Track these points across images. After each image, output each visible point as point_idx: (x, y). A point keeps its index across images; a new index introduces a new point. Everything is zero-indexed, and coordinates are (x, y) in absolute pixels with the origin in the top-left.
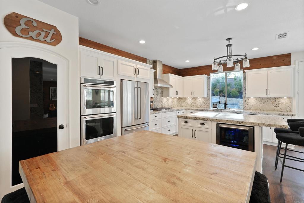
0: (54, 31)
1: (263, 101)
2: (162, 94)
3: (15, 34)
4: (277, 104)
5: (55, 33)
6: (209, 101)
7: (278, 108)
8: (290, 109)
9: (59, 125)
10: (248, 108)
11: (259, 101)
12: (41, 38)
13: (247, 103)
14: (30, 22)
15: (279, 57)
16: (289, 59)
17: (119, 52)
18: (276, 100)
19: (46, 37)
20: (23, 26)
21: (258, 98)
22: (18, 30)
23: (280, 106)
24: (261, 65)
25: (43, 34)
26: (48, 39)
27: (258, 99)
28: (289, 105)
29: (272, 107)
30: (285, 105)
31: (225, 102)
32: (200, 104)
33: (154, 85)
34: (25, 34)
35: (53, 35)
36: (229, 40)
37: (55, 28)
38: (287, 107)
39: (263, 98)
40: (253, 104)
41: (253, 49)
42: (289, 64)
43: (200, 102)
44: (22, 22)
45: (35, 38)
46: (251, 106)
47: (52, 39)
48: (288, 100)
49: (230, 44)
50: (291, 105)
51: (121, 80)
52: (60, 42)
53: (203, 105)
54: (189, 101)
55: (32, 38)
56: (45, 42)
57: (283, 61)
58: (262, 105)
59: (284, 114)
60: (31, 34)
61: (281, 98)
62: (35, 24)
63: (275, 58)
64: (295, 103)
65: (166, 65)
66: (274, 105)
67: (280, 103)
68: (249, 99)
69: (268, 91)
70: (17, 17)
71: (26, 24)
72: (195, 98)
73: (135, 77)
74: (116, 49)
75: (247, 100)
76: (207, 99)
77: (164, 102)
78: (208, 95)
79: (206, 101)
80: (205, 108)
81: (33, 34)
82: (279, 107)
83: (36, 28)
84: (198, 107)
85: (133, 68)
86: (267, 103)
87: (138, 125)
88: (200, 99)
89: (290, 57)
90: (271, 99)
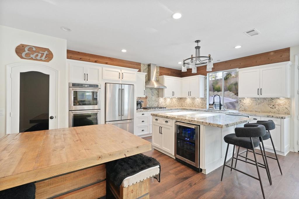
0: (48, 52)
1: (259, 101)
2: (158, 94)
3: (22, 57)
4: (273, 105)
5: (48, 53)
6: (206, 101)
7: (274, 110)
8: (289, 111)
9: (50, 116)
10: (243, 109)
11: (255, 101)
12: (38, 58)
13: (242, 104)
14: (31, 48)
15: (276, 52)
16: (288, 54)
17: (112, 59)
18: (273, 100)
19: (42, 56)
20: (27, 52)
21: (253, 98)
22: (23, 55)
23: (277, 107)
24: (256, 62)
25: (40, 55)
26: (43, 58)
27: (253, 100)
28: (287, 107)
29: (269, 109)
30: (282, 106)
31: (220, 102)
32: (198, 104)
33: (145, 87)
34: (28, 57)
35: (46, 55)
36: (198, 42)
37: (48, 50)
38: (284, 109)
39: (258, 98)
40: (248, 105)
41: (236, 47)
42: (288, 59)
43: (197, 102)
44: (26, 49)
45: (34, 58)
46: (246, 107)
47: (46, 57)
48: (286, 101)
49: (198, 46)
50: (289, 106)
51: (106, 83)
52: (52, 59)
53: (200, 105)
54: (189, 101)
55: (32, 59)
56: (41, 60)
57: (281, 56)
58: (257, 106)
59: (273, 116)
60: (32, 56)
61: (279, 98)
62: (34, 49)
63: (272, 53)
64: (294, 104)
65: (164, 68)
66: (271, 106)
67: (277, 104)
68: (244, 100)
69: (260, 91)
70: (23, 46)
71: (28, 50)
72: (194, 99)
73: (119, 81)
74: (110, 58)
75: (242, 101)
76: (204, 99)
77: (160, 102)
78: (205, 95)
79: (203, 101)
80: (202, 108)
81: (33, 56)
82: (276, 109)
83: (35, 52)
84: (196, 107)
85: (118, 73)
86: (262, 104)
87: (121, 120)
88: (198, 99)
89: (289, 52)
90: (267, 100)
